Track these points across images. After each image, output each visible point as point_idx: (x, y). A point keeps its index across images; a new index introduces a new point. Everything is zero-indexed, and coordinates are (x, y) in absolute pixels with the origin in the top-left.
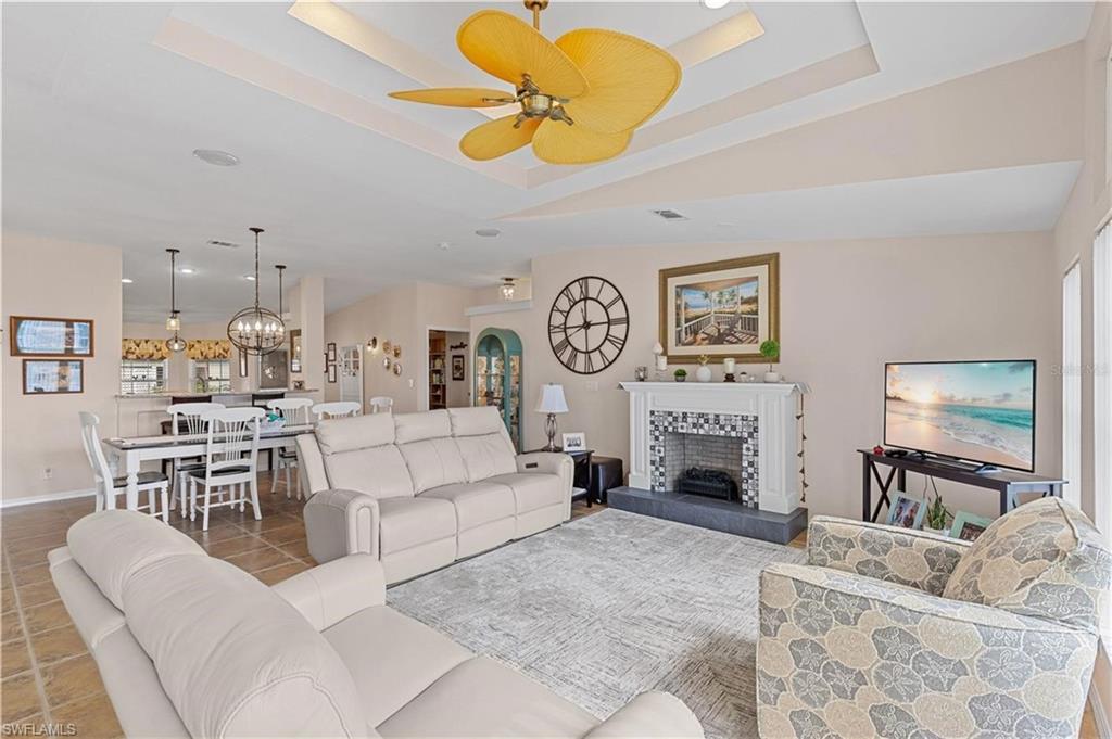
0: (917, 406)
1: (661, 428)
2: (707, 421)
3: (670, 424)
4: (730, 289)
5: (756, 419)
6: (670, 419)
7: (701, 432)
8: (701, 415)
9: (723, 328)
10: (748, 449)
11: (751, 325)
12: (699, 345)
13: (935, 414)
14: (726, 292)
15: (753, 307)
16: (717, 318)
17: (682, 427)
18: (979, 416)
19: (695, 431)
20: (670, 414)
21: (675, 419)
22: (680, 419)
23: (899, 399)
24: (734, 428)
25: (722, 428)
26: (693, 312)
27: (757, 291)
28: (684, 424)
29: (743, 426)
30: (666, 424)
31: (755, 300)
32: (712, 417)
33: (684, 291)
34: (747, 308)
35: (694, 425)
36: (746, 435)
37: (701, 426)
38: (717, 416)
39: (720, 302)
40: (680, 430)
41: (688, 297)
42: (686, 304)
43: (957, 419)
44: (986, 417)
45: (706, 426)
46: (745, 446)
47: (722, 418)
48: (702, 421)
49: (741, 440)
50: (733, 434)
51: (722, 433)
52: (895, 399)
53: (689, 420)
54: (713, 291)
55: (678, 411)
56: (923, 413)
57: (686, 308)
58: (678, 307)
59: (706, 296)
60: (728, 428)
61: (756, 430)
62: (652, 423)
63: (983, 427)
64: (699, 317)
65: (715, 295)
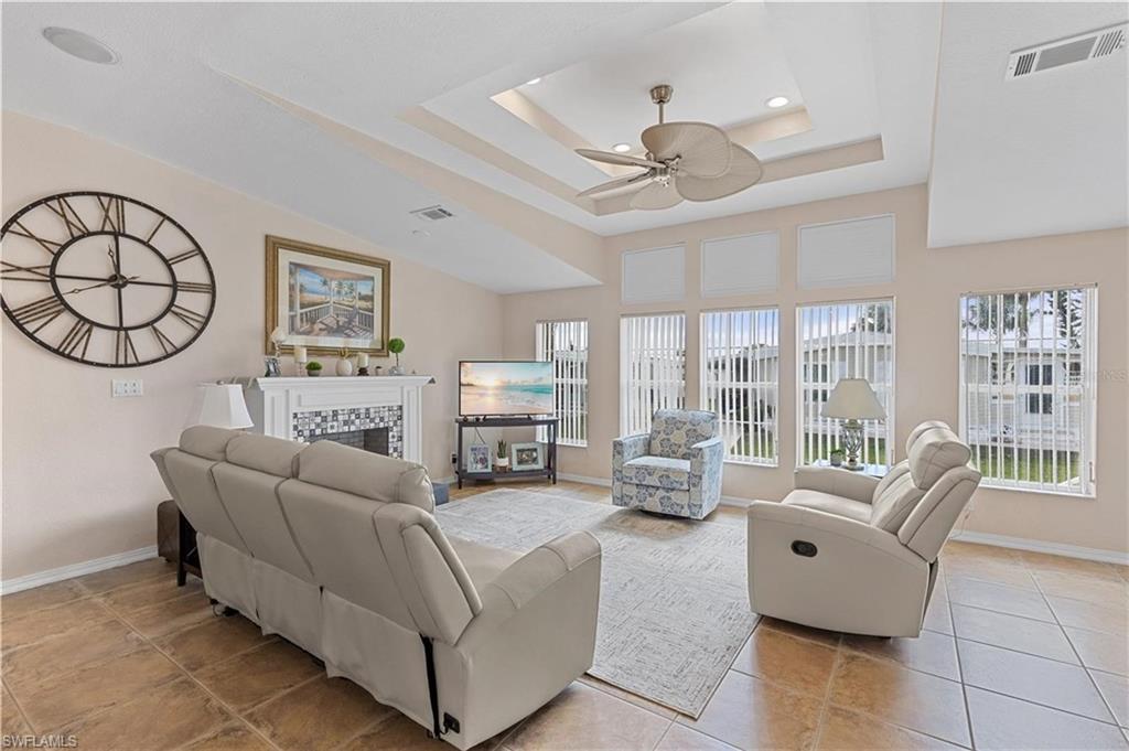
0: (485, 388)
1: (307, 433)
2: (358, 417)
3: (318, 425)
4: (349, 282)
5: (401, 408)
6: (319, 420)
7: (353, 428)
8: (352, 411)
9: (342, 320)
10: (393, 437)
11: (368, 323)
12: (317, 335)
13: (497, 392)
14: (346, 284)
15: (369, 304)
16: (336, 309)
17: (332, 427)
18: (525, 390)
19: (346, 429)
20: (318, 414)
21: (324, 419)
22: (329, 419)
23: (472, 385)
24: (382, 419)
25: (372, 421)
26: (309, 297)
27: (373, 290)
28: (335, 423)
29: (390, 416)
30: (313, 426)
31: (370, 298)
32: (363, 411)
33: (298, 269)
34: (363, 304)
35: (346, 423)
36: (391, 424)
37: (353, 423)
38: (367, 409)
39: (339, 292)
40: (329, 431)
41: (303, 278)
42: (301, 286)
43: (512, 393)
44: (530, 390)
45: (357, 421)
46: (391, 434)
47: (372, 411)
48: (353, 417)
49: (387, 429)
50: (382, 425)
51: (372, 426)
52: (469, 385)
53: (340, 418)
54: (331, 280)
55: (327, 410)
56: (490, 392)
57: (301, 291)
58: (292, 288)
59: (325, 283)
60: (377, 420)
61: (400, 418)
62: (295, 427)
63: (529, 396)
64: (318, 304)
65: (334, 284)
